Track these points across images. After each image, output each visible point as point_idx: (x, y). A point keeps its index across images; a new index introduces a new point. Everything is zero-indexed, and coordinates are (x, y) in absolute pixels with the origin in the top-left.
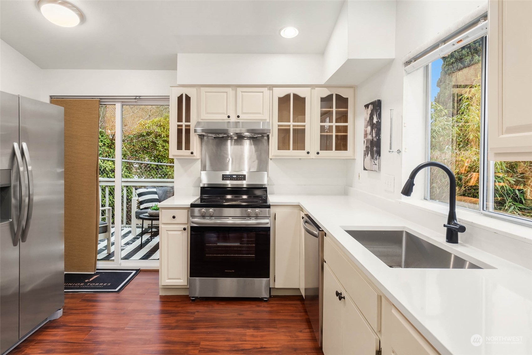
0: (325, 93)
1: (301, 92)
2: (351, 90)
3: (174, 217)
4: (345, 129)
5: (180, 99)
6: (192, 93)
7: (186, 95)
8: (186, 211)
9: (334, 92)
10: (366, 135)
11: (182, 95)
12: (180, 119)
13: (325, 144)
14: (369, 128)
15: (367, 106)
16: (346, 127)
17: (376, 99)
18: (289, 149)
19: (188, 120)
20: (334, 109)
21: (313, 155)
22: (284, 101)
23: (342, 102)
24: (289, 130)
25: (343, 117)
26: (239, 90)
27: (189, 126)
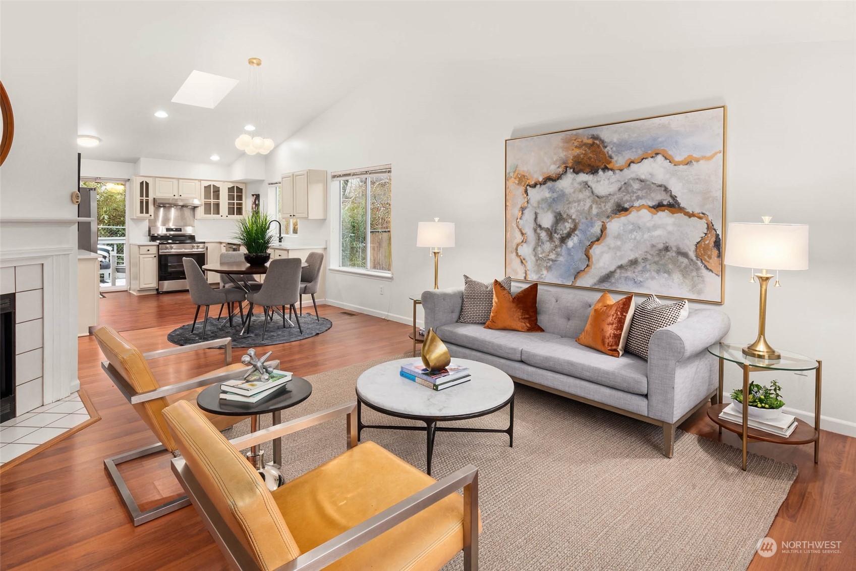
0: (231, 185)
1: (217, 184)
2: (244, 185)
3: (148, 250)
4: (241, 204)
5: (142, 183)
6: (149, 181)
7: (146, 182)
8: (155, 247)
9: (236, 185)
10: (252, 208)
11: (143, 181)
12: (142, 195)
13: (231, 211)
14: (254, 206)
15: (253, 195)
16: (242, 203)
17: (257, 193)
18: (211, 214)
19: (147, 196)
20: (235, 194)
21: (224, 217)
22: (207, 188)
23: (240, 190)
24: (211, 204)
25: (240, 198)
26: (180, 180)
27: (148, 200)
